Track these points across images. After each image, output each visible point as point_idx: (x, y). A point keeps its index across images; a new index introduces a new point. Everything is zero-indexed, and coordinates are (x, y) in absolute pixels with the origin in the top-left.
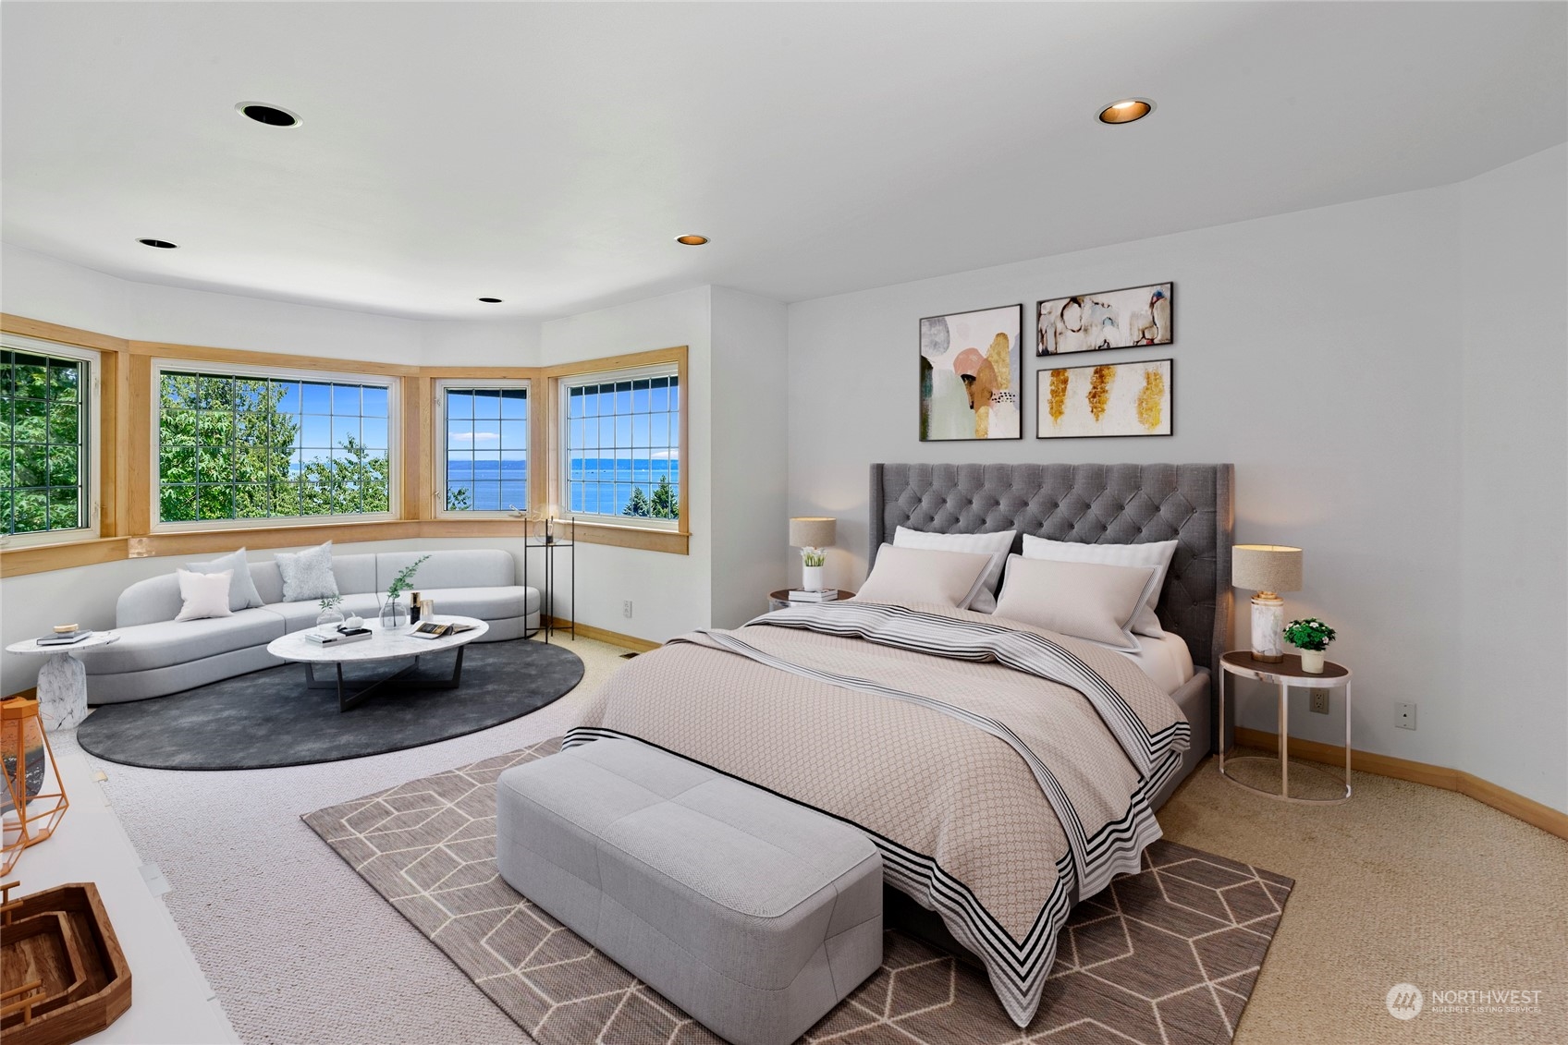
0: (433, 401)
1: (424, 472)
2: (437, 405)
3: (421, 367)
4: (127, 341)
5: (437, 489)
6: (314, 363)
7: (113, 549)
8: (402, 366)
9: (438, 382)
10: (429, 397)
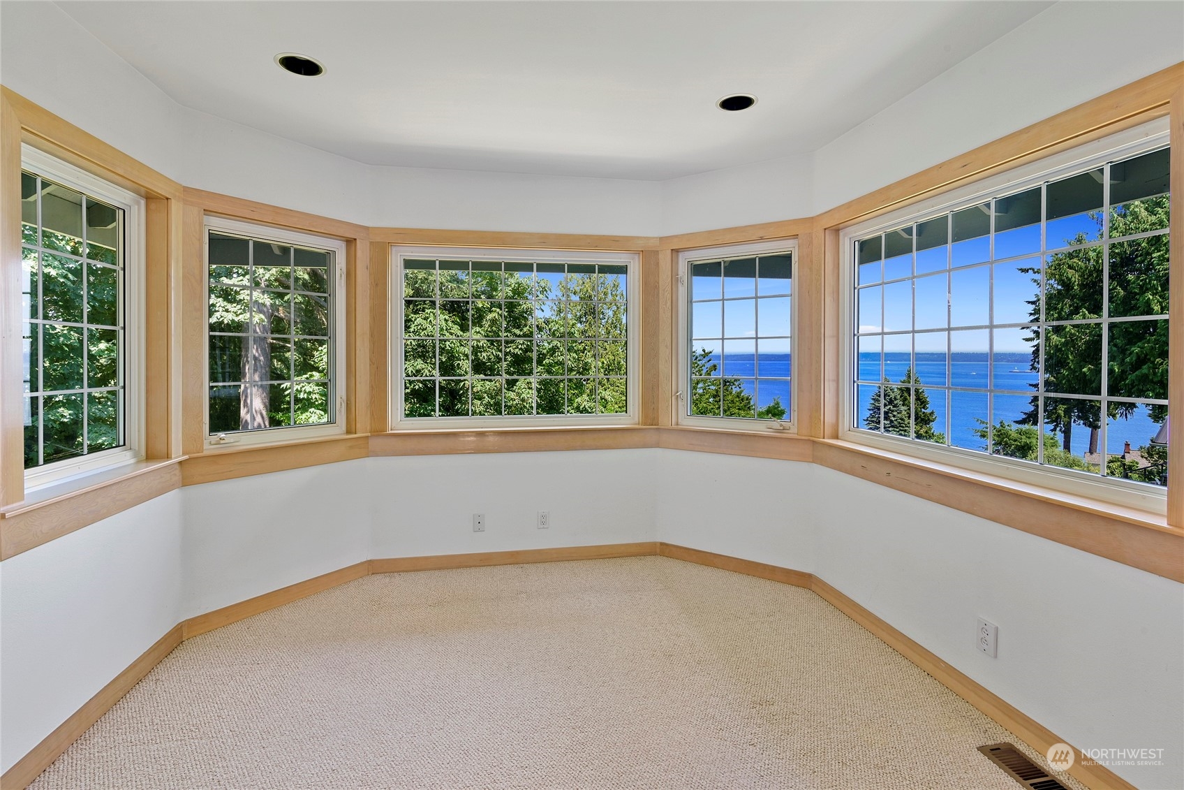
0: (675, 279)
1: (663, 367)
2: (680, 284)
3: (661, 238)
4: (367, 228)
5: (680, 388)
6: (545, 240)
7: (351, 447)
8: (638, 238)
9: (681, 255)
10: (670, 273)
